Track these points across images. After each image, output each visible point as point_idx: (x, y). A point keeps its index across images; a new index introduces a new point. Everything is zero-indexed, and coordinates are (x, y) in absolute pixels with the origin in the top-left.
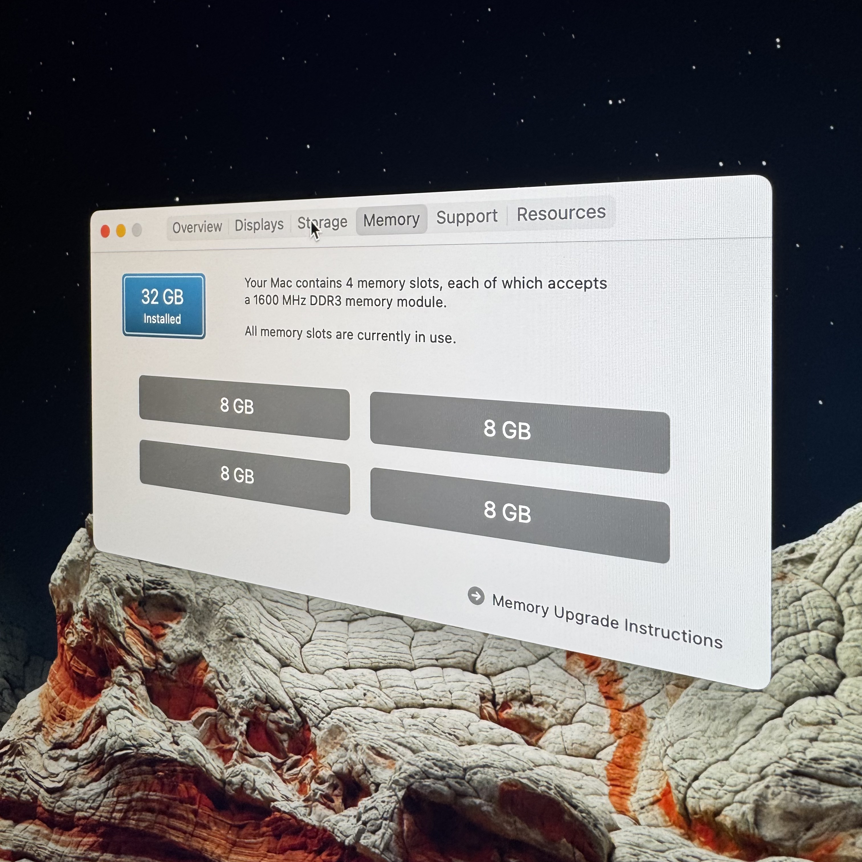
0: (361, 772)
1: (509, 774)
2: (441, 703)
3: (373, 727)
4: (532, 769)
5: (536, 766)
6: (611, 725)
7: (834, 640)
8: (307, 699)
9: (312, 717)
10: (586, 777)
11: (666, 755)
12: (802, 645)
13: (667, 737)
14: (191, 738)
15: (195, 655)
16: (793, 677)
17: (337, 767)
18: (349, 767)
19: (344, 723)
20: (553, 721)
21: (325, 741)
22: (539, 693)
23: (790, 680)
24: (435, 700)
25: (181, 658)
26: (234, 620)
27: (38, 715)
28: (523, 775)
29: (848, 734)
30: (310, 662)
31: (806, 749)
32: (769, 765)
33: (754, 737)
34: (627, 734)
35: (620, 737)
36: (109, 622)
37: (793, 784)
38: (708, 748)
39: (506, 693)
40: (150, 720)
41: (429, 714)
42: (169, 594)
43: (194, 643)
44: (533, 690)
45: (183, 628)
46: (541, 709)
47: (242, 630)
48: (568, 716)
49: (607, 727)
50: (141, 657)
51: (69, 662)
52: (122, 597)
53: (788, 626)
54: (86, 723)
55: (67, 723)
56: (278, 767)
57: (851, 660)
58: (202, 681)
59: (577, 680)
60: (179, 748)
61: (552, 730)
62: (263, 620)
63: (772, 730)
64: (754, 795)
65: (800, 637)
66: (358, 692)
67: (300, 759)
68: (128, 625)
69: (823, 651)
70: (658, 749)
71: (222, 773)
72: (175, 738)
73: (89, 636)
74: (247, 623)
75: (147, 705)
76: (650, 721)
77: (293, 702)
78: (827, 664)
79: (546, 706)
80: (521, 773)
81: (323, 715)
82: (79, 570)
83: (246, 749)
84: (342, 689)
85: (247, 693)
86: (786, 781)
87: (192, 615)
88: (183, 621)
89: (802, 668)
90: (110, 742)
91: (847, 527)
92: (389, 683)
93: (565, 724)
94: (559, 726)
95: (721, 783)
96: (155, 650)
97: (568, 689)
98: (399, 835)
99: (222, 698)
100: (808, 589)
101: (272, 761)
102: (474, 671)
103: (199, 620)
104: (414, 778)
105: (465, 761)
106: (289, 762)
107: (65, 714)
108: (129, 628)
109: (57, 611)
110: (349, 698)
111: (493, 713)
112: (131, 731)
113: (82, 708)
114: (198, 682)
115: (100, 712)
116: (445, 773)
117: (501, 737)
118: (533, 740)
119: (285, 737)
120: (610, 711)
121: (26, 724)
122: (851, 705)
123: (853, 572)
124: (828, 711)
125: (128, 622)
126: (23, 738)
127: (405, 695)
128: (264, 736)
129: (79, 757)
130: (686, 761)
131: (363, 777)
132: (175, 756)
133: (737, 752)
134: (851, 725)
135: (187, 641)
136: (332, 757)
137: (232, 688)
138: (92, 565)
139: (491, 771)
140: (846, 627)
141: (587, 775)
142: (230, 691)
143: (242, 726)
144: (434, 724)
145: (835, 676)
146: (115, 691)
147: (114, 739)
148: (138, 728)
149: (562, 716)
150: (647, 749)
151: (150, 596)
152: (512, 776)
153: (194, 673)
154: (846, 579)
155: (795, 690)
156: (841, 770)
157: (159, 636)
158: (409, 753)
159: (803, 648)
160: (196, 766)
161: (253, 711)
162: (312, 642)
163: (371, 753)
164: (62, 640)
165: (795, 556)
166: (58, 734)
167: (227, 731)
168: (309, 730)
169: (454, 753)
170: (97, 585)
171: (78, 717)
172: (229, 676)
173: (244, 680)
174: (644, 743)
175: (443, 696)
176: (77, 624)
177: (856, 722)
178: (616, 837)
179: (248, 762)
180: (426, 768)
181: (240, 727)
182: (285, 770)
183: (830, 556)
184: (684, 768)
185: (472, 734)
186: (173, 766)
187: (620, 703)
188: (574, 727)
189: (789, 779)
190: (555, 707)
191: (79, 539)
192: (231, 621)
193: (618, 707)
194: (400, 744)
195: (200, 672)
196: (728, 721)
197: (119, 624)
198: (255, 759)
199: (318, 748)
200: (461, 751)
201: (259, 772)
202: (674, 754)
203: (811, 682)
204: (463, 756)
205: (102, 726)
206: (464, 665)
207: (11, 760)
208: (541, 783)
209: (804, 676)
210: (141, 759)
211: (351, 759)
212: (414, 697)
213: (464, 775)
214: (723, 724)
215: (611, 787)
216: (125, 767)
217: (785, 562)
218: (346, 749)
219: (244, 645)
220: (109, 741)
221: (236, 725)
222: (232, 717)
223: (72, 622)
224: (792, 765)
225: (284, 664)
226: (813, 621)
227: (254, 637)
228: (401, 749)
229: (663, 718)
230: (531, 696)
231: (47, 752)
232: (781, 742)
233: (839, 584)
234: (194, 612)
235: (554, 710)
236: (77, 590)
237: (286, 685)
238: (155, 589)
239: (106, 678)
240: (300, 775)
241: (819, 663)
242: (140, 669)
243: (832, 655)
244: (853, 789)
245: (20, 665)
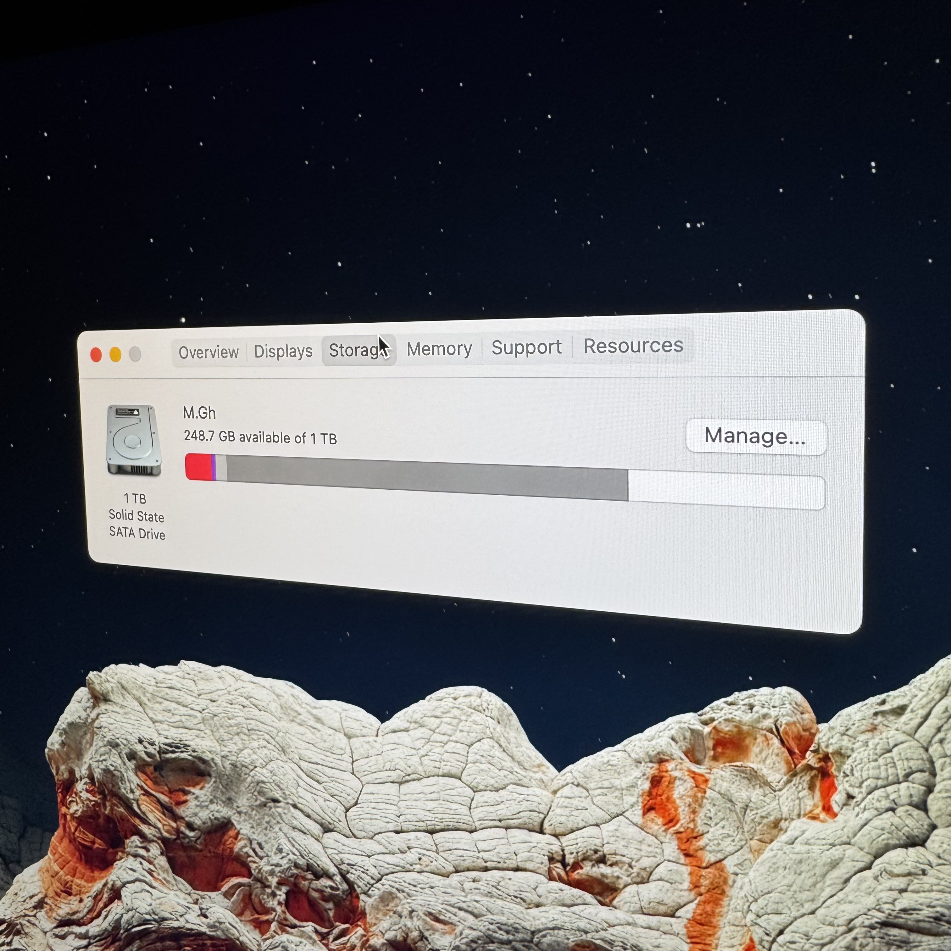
0: (418, 938)
1: (582, 936)
2: (505, 865)
3: (431, 893)
4: (606, 930)
5: (610, 926)
6: (691, 883)
7: (925, 791)
8: (354, 865)
9: (361, 884)
10: (664, 936)
11: (749, 910)
12: (892, 797)
13: (750, 893)
14: (221, 910)
15: (223, 822)
16: (883, 829)
17: (390, 935)
18: (403, 934)
19: (397, 889)
20: (629, 880)
21: (376, 908)
22: (613, 852)
23: (880, 832)
24: (499, 862)
25: (206, 825)
26: (268, 784)
27: (39, 891)
28: (597, 936)
29: (938, 884)
30: (356, 826)
31: (895, 900)
32: (857, 917)
33: (842, 890)
34: (708, 891)
35: (701, 895)
36: (120, 789)
37: (882, 935)
38: (793, 903)
39: (577, 853)
40: (172, 893)
41: (493, 877)
42: (190, 758)
43: (221, 809)
44: (607, 849)
45: (208, 794)
46: (615, 868)
47: (277, 795)
48: (644, 874)
49: (686, 885)
50: (160, 825)
51: (74, 834)
52: (134, 762)
53: (878, 778)
54: (97, 898)
55: (75, 898)
56: (323, 937)
57: (943, 811)
58: (232, 849)
59: (654, 838)
60: (208, 920)
61: (628, 889)
62: (301, 783)
63: (861, 882)
64: (841, 947)
65: (890, 789)
66: (411, 856)
67: (348, 929)
68: (142, 792)
69: (914, 803)
70: (741, 904)
71: (259, 945)
72: (203, 911)
73: (97, 804)
74: (282, 786)
75: (168, 876)
76: (732, 877)
77: (338, 868)
78: (918, 815)
79: (620, 865)
80: (595, 933)
81: (372, 882)
82: (81, 733)
83: (286, 919)
84: (393, 854)
85: (285, 861)
86: (874, 932)
87: (218, 780)
88: (207, 786)
89: (892, 820)
90: (126, 917)
91: (940, 678)
92: (447, 846)
93: (642, 883)
94: (635, 885)
95: (808, 937)
96: (176, 818)
97: (644, 847)
99: (257, 867)
100: (899, 740)
101: (316, 931)
102: (541, 832)
103: (227, 785)
104: (476, 942)
105: (533, 924)
106: (336, 931)
107: (71, 889)
108: (144, 795)
109: (56, 778)
110: (402, 863)
111: (563, 873)
112: (151, 905)
113: (91, 882)
114: (229, 850)
115: (113, 885)
116: (511, 937)
117: (573, 898)
118: (607, 900)
119: (330, 905)
120: (689, 868)
121: (24, 901)
122: (941, 855)
123: (946, 722)
124: (918, 862)
125: (143, 788)
126: (21, 916)
127: (465, 858)
128: (306, 905)
129: (90, 934)
130: (771, 915)
131: (419, 944)
132: (204, 929)
133: (824, 905)
134: (941, 876)
135: (213, 807)
136: (385, 924)
137: (267, 856)
138: (97, 728)
139: (561, 933)
140: (938, 779)
141: (665, 933)
142: (265, 860)
143: (280, 895)
144: (498, 887)
145: (926, 827)
146: (130, 862)
147: (131, 914)
148: (158, 901)
149: (638, 874)
150: (729, 905)
151: (167, 760)
152: (584, 937)
153: (223, 840)
154: (939, 730)
155: (886, 842)
156: (932, 920)
157: (179, 803)
158: (471, 918)
159: (894, 800)
160: (228, 939)
161: (292, 879)
162: (358, 806)
163: (428, 919)
164: (63, 810)
165: (886, 707)
166: (64, 910)
167: (263, 902)
168: (358, 897)
169: (521, 916)
170: (103, 750)
171: (87, 892)
172: (263, 844)
173: (280, 847)
174: (726, 899)
175: (508, 858)
176: (81, 792)
177: (948, 872)
179: (287, 933)
180: (490, 933)
181: (278, 897)
182: (331, 940)
183: (923, 707)
184: (768, 923)
185: (540, 896)
186: (202, 940)
187: (700, 860)
188: (651, 885)
189: (878, 930)
190: (630, 866)
191: (79, 699)
192: (263, 785)
193: (699, 864)
194: (460, 909)
195: (231, 839)
196: (815, 874)
197: (132, 792)
198: (296, 929)
199: (368, 916)
200: (528, 914)
201: (301, 942)
202: (759, 909)
203: (901, 834)
204: (532, 919)
205: (116, 901)
206: (531, 826)
207: (8, 940)
208: (616, 944)
209: (893, 828)
210: (164, 934)
211: (405, 926)
212: (476, 860)
213: (533, 938)
214: (809, 878)
215: (691, 945)
216: (145, 944)
217: (876, 714)
218: (401, 916)
219: (279, 810)
220: (125, 915)
221: (274, 895)
222: (269, 887)
223: (75, 790)
224: (881, 916)
225: (327, 829)
226: (904, 772)
227: (291, 802)
228: (461, 913)
229: (746, 874)
230: (604, 856)
231: (51, 930)
232: (870, 894)
233: (931, 735)
234: (220, 776)
235: (630, 869)
236: (80, 755)
237: (330, 851)
238: (173, 752)
239: (118, 849)
240: (349, 944)
241: (910, 815)
242: (158, 838)
243: (922, 806)
244: (942, 938)
245: (14, 837)
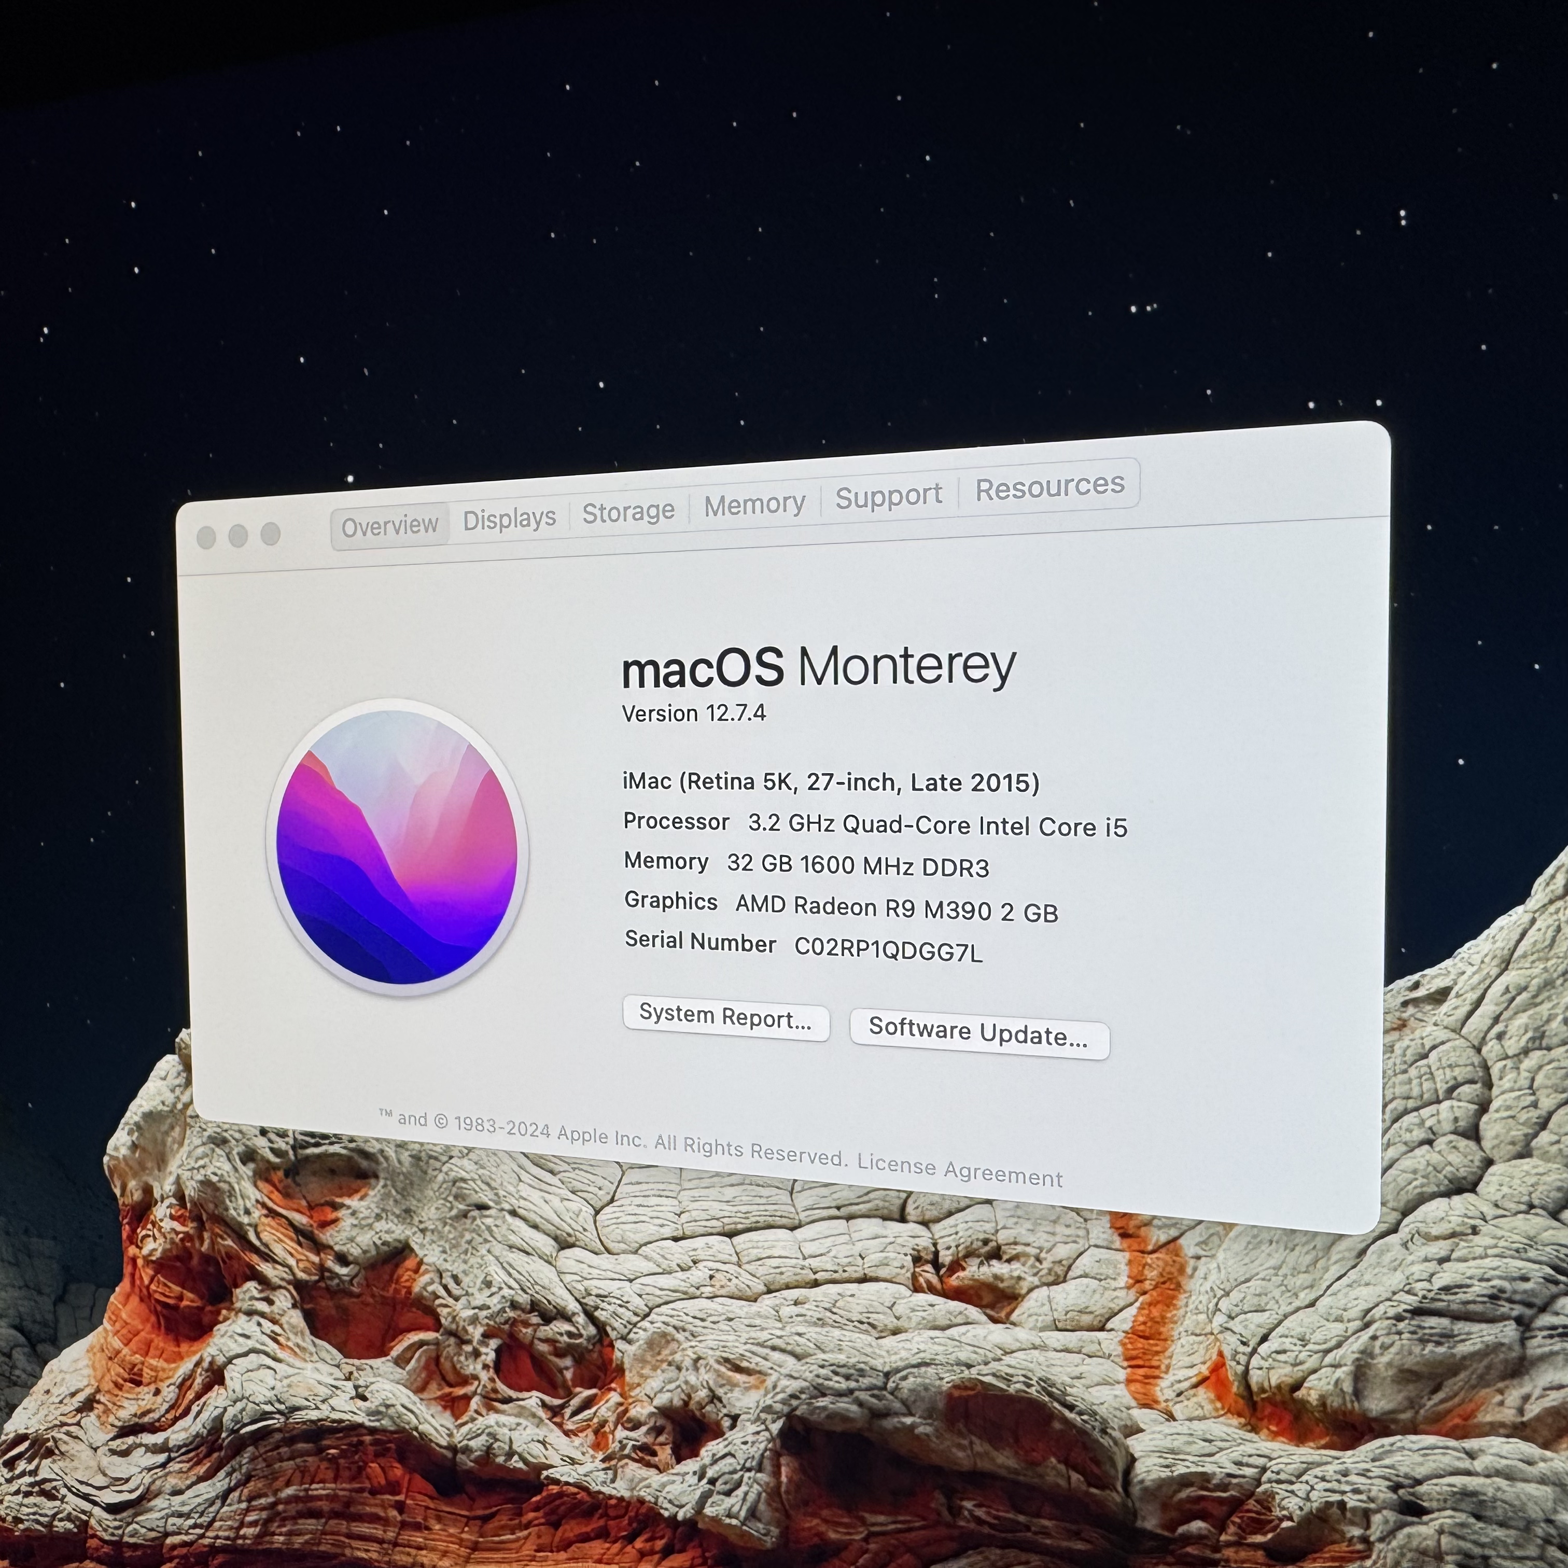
0: (707, 1400)
1: (962, 1371)
2: (845, 1275)
3: (728, 1328)
4: (1000, 1360)
5: (1006, 1353)
6: (1129, 1277)
7: (1476, 1110)
8: (606, 1297)
9: (616, 1325)
10: (1088, 1360)
11: (1217, 1309)
12: (1428, 1123)
13: (1218, 1282)
14: (388, 1386)
15: (396, 1248)
16: (1415, 1172)
17: (662, 1400)
18: (683, 1396)
19: (675, 1327)
20: (1036, 1280)
21: (641, 1360)
22: (1012, 1240)
23: (1411, 1176)
24: (836, 1272)
25: (368, 1255)
26: (471, 1182)
27: (86, 1383)
28: (985, 1370)
29: (1496, 1246)
30: (612, 1235)
31: (1432, 1275)
32: (1376, 1306)
33: (1354, 1267)
34: (1156, 1287)
35: (1145, 1293)
36: (227, 1209)
37: (1412, 1329)
38: (1283, 1293)
39: (957, 1246)
40: (309, 1366)
41: (825, 1295)
42: (344, 1152)
43: (394, 1228)
44: (1002, 1237)
45: (373, 1206)
46: (1015, 1265)
47: (485, 1197)
48: (1060, 1270)
49: (1123, 1280)
50: (292, 1262)
51: (148, 1288)
52: (252, 1166)
53: (1408, 1098)
54: (184, 1386)
55: (146, 1389)
56: (555, 1412)
57: (1502, 1138)
58: (409, 1292)
59: (1074, 1214)
60: (367, 1404)
61: (1034, 1294)
62: (525, 1176)
63: (1382, 1253)
64: (1353, 1352)
65: (1425, 1112)
66: (698, 1275)
67: (595, 1396)
68: (265, 1212)
69: (1460, 1130)
70: (1204, 1302)
71: (450, 1435)
72: (360, 1390)
73: (188, 1237)
74: (493, 1184)
75: (304, 1340)
76: (1192, 1262)
77: (580, 1303)
78: (1467, 1146)
79: (1022, 1259)
80: (982, 1367)
81: (635, 1319)
82: (165, 1127)
83: (495, 1391)
84: (670, 1273)
85: (496, 1299)
86: (1401, 1326)
87: (389, 1183)
88: (372, 1193)
89: (1427, 1157)
90: (231, 1412)
91: (1498, 944)
92: (755, 1253)
93: (1055, 1283)
94: (1045, 1288)
95: (1304, 1341)
96: (319, 1247)
97: (1060, 1229)
98: (774, 1493)
99: (449, 1314)
100: (1439, 1040)
101: (544, 1405)
102: (903, 1219)
103: (404, 1189)
104: (797, 1398)
105: (887, 1360)
106: (575, 1402)
107: (141, 1375)
108: (266, 1216)
109: (120, 1202)
110: (683, 1286)
111: (934, 1280)
112: (273, 1389)
113: (174, 1361)
114: (404, 1291)
115: (211, 1363)
116: (853, 1384)
117: (949, 1316)
118: (1003, 1315)
119: (568, 1362)
120: (1127, 1255)
121: (61, 1402)
122: (1500, 1204)
123: (1508, 1006)
124: (1466, 1216)
125: (264, 1205)
126: (56, 1426)
127: (783, 1270)
128: (528, 1364)
129: (171, 1444)
130: (1249, 1315)
131: (708, 1408)
132: (361, 1419)
133: (1329, 1292)
134: (1500, 1233)
135: (380, 1226)
136: (654, 1384)
137: (467, 1294)
138: (191, 1117)
139: (931, 1370)
140: (1495, 1091)
141: (1090, 1357)
142: (463, 1300)
143: (487, 1354)
144: (834, 1310)
145: (1477, 1163)
146: (241, 1324)
147: (239, 1405)
148: (286, 1382)
149: (1050, 1270)
150: (1187, 1305)
151: (307, 1158)
152: (966, 1373)
153: (395, 1277)
154: (1496, 1020)
155: (1419, 1190)
156: (1485, 1299)
157: (324, 1225)
158: (791, 1360)
159: (1431, 1128)
160: (401, 1431)
161: (507, 1327)
162: (615, 1204)
163: (723, 1369)
164: (132, 1250)
165: (1420, 993)
166: (128, 1410)
167: (458, 1366)
168: (611, 1345)
169: (868, 1350)
170: (200, 1150)
171: (168, 1378)
172: (461, 1276)
173: (489, 1278)
174: (1182, 1296)
175: (850, 1264)
176: (161, 1220)
177: (1506, 1227)
178: (1136, 1444)
179: (497, 1411)
180: (820, 1381)
181: (483, 1357)
182: (567, 1416)
183: (1473, 989)
184: (1246, 1327)
185: (898, 1318)
186: (357, 1435)
187: (1145, 1241)
188: (1070, 1286)
189: (1407, 1321)
190: (1038, 1260)
191: (163, 1074)
192: (464, 1185)
193: (1142, 1247)
194: (774, 1348)
195: (409, 1273)
196: (1315, 1247)
197: (247, 1212)
198: (511, 1405)
199: (627, 1373)
200: (880, 1347)
201: (518, 1424)
202: (1231, 1307)
203: (1441, 1176)
204: (884, 1353)
205: (216, 1387)
206: (886, 1211)
207: (32, 1467)
208: (1014, 1379)
209: (1430, 1168)
210: (295, 1432)
211: (686, 1382)
212: (799, 1271)
213: (886, 1384)
214: (1307, 1253)
215: (1129, 1370)
216: (262, 1450)
217: (1405, 1004)
218: (679, 1368)
219: (488, 1221)
220: (229, 1409)
221: (476, 1354)
222: (469, 1342)
223: (152, 1217)
224: (1412, 1301)
225: (564, 1244)
226: (1445, 1086)
227: (507, 1207)
228: (776, 1356)
229: (1213, 1256)
230: (999, 1248)
231: (106, 1444)
232: (1395, 1270)
233: (1485, 1029)
234: (393, 1175)
235: (1037, 1264)
236: (162, 1162)
237: (568, 1278)
238: (317, 1145)
239: (222, 1305)
240: (595, 1420)
241: (1454, 1147)
242: (289, 1282)
243: (1473, 1133)
244: (1502, 1324)
245: (46, 1303)
